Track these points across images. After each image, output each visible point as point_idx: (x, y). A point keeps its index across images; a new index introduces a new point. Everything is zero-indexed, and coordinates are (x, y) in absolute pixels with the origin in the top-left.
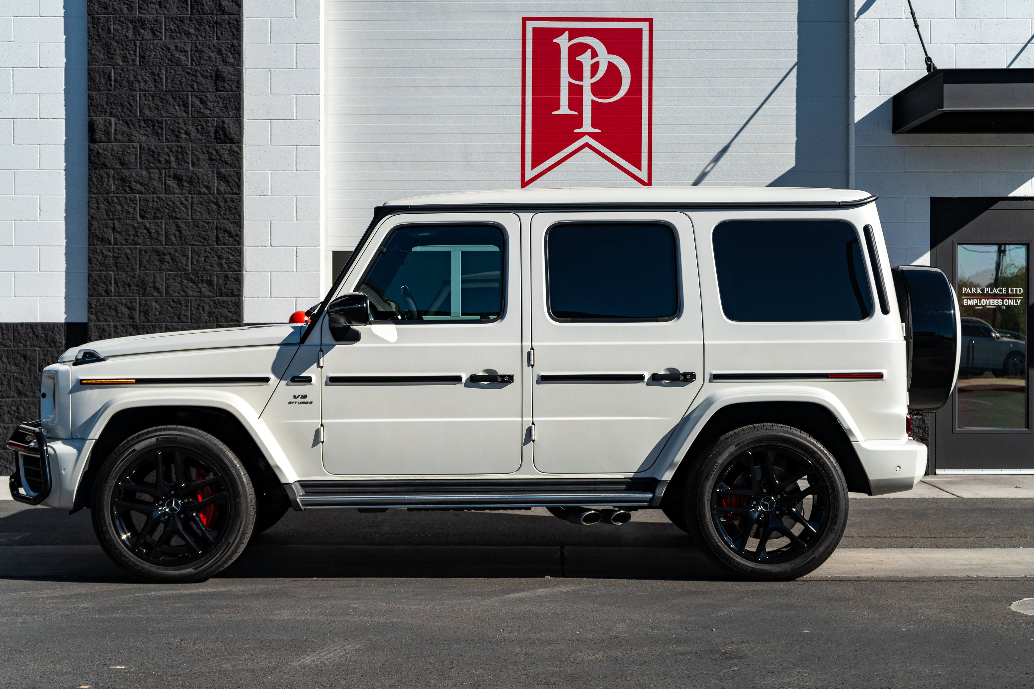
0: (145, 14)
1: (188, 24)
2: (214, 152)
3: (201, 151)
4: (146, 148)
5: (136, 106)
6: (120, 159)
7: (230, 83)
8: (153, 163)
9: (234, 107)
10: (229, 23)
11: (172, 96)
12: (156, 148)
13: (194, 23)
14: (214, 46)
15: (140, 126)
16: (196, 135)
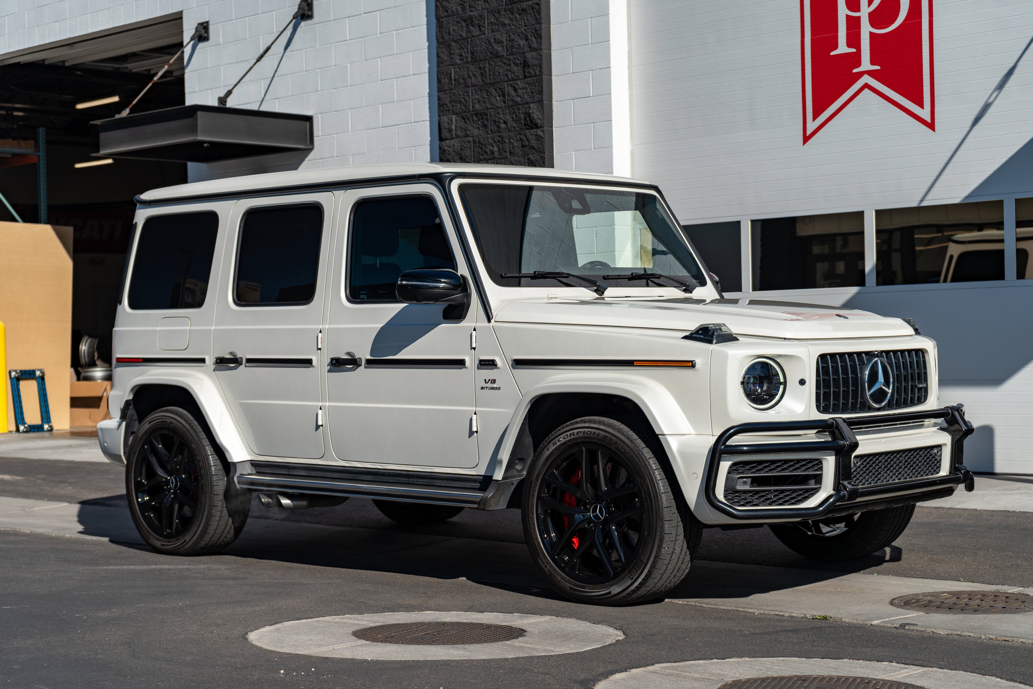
0: (473, 11)
1: (504, 15)
2: (525, 139)
3: (516, 139)
4: (477, 140)
5: (470, 101)
6: (459, 154)
7: (534, 68)
8: (482, 155)
9: (538, 92)
10: (533, 8)
11: (494, 88)
12: (484, 140)
13: (508, 14)
14: (522, 33)
15: (473, 120)
16: (511, 123)
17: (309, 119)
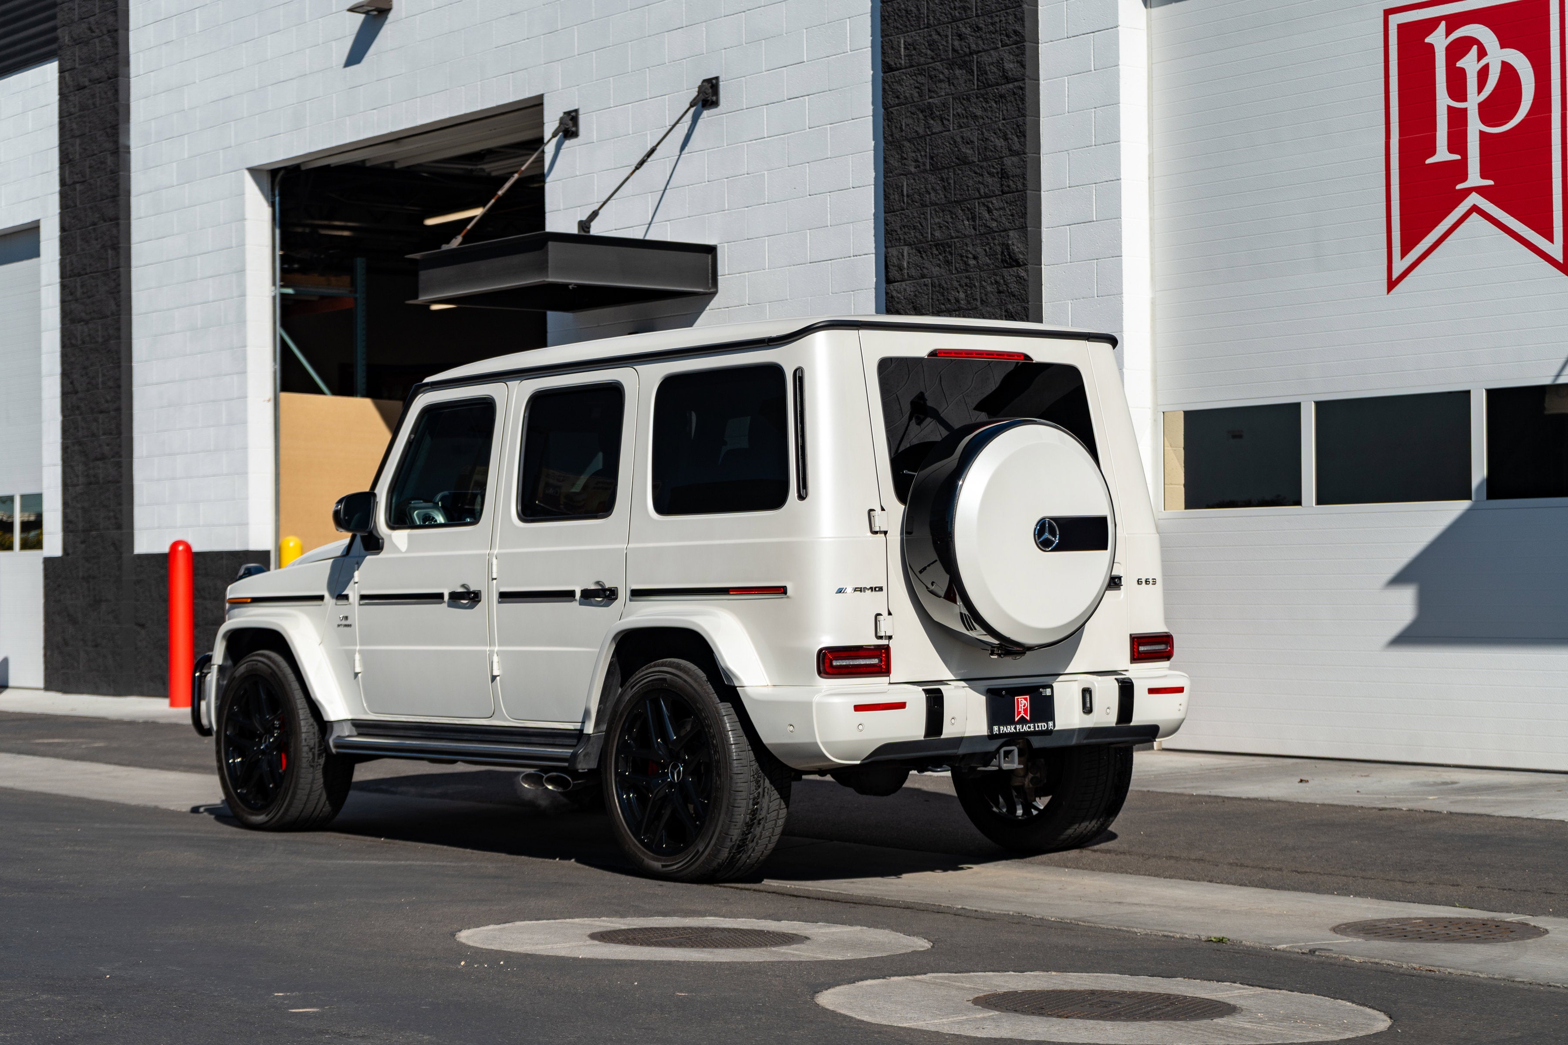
0: (934, 97)
1: (975, 104)
2: (1002, 281)
3: (989, 282)
4: (937, 283)
5: (927, 226)
6: (913, 303)
7: (1014, 180)
8: (944, 304)
9: (1020, 214)
10: (1014, 94)
11: (961, 207)
12: (946, 283)
13: (981, 101)
14: (1000, 130)
15: (932, 254)
16: (984, 259)
17: (711, 250)
